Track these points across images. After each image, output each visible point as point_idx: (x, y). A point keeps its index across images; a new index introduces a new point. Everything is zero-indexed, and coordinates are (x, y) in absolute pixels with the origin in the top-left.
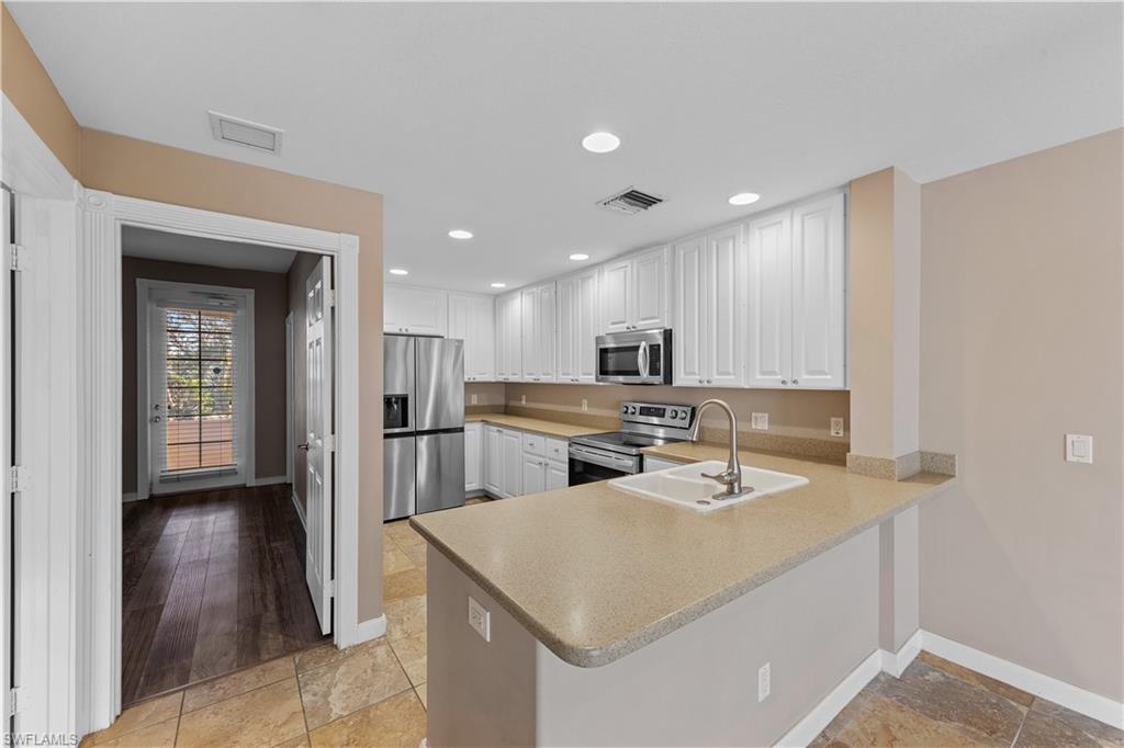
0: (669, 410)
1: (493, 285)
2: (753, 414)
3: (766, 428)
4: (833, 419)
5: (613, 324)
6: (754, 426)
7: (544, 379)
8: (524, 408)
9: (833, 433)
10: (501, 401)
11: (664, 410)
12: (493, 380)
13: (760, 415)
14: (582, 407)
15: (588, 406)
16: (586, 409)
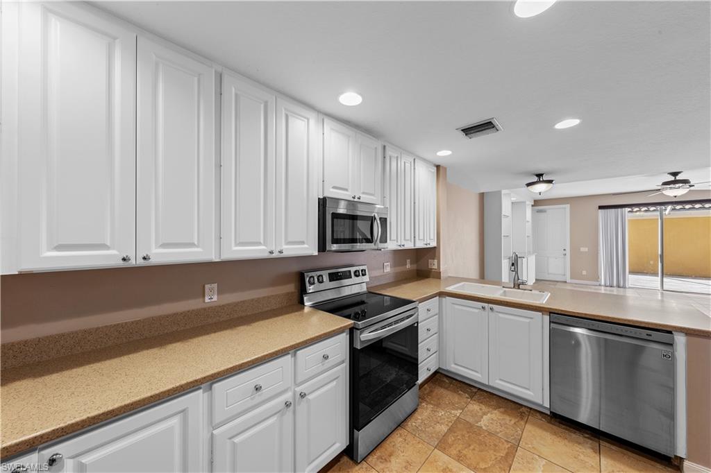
5: (334, 188)
6: (385, 271)
14: (204, 296)
15: (218, 294)
16: (215, 298)
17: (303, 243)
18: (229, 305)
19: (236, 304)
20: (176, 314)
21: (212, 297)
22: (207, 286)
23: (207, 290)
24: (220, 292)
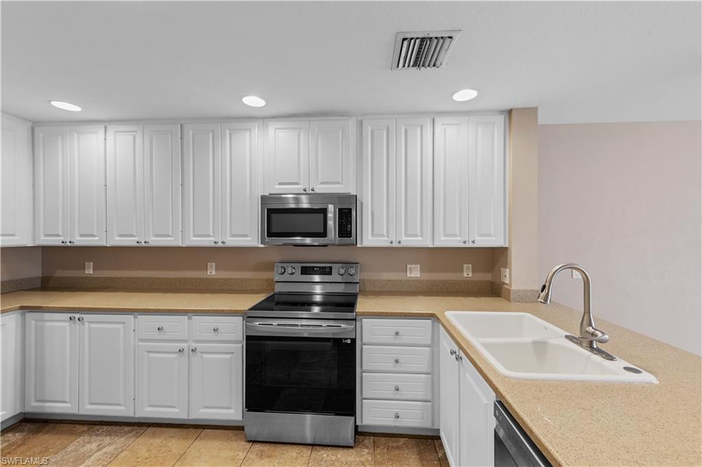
0: (335, 267)
1: (55, 104)
2: (408, 266)
3: (419, 276)
4: (465, 266)
5: (280, 184)
6: (409, 275)
7: (154, 241)
8: (90, 278)
9: (465, 275)
10: (35, 271)
11: (331, 268)
12: (30, 244)
13: (414, 266)
14: (207, 270)
15: (216, 270)
16: (214, 273)
17: (246, 236)
18: (221, 279)
19: (226, 280)
20: (191, 279)
21: (212, 272)
22: (209, 264)
23: (208, 266)
24: (217, 269)
